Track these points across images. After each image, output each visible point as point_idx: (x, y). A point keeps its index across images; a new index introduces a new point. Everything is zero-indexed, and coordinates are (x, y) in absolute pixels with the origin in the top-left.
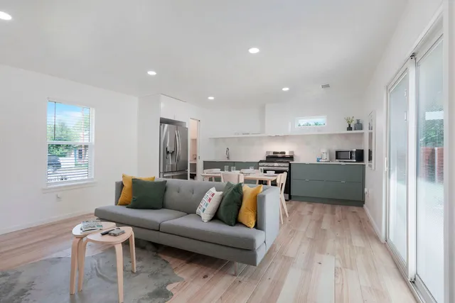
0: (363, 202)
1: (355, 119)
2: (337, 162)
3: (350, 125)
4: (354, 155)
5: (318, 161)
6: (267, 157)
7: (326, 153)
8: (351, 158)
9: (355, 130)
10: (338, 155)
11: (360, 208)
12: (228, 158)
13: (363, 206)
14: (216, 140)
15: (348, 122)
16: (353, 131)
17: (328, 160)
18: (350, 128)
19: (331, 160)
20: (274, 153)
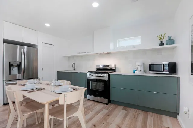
0: (178, 114)
1: (167, 35)
2: (150, 74)
3: (162, 42)
4: (167, 68)
5: (134, 72)
6: (97, 69)
7: (141, 66)
8: (164, 70)
9: (167, 44)
10: (151, 67)
11: (174, 119)
12: (74, 69)
13: (176, 117)
14: (69, 57)
15: (161, 39)
16: (165, 46)
17: (142, 71)
18: (162, 44)
19: (145, 72)
20: (104, 66)
